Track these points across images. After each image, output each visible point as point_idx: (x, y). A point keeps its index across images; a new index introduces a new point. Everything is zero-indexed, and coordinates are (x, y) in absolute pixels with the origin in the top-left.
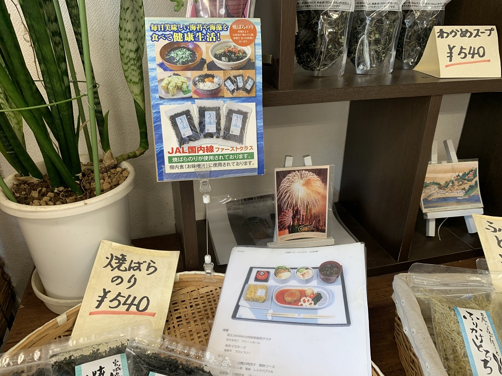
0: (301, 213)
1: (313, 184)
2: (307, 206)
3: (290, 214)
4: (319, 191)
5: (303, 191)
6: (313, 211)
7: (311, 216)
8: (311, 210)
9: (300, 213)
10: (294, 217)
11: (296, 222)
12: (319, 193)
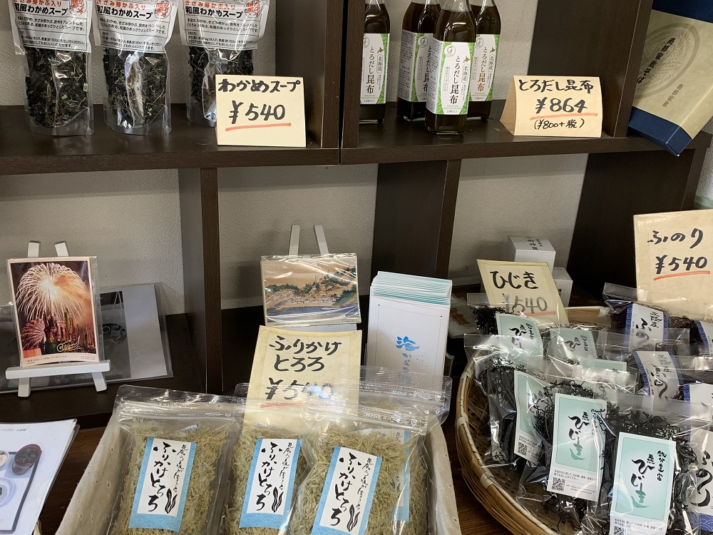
0: (58, 325)
1: (70, 283)
2: (65, 314)
3: (42, 326)
4: (80, 293)
5: (55, 292)
6: (76, 322)
7: (74, 329)
8: (72, 320)
9: (56, 324)
10: (47, 331)
11: (52, 339)
12: (80, 296)
